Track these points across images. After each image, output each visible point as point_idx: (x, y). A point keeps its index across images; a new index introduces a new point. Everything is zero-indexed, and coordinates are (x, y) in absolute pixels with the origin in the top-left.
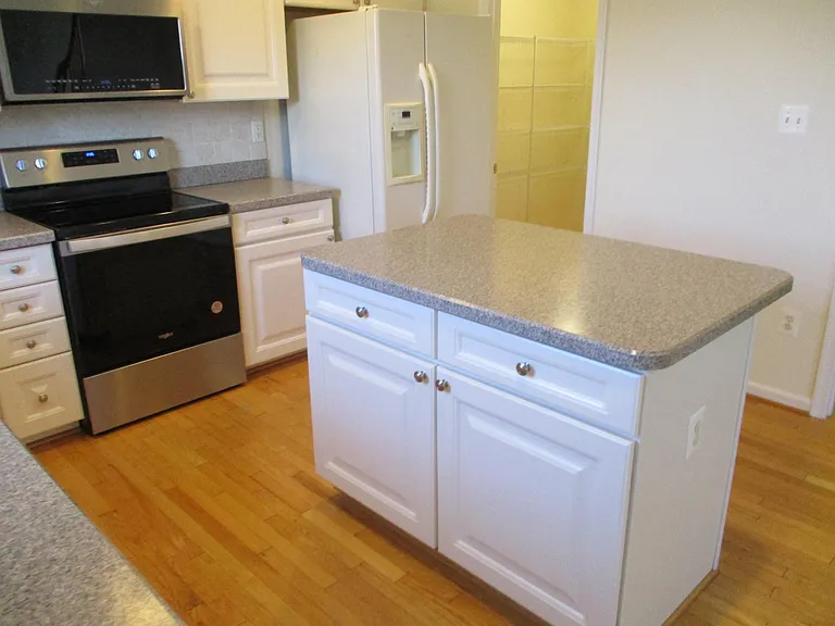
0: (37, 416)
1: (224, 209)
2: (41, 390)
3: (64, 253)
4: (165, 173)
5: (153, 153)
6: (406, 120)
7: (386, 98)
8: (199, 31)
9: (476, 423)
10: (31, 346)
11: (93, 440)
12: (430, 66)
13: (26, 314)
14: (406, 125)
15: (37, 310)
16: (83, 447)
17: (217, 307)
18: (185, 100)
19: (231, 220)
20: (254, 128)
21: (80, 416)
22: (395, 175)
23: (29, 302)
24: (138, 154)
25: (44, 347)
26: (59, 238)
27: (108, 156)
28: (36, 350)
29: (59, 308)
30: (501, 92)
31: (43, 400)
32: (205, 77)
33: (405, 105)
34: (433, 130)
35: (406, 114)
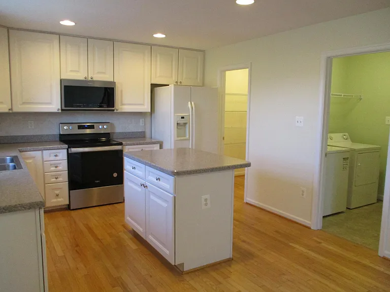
0: (55, 200)
1: (121, 144)
2: (57, 192)
3: (70, 152)
4: (109, 133)
5: (105, 127)
6: (183, 119)
7: (175, 112)
8: (122, 91)
9: (152, 197)
10: (56, 178)
11: (70, 211)
12: (193, 103)
13: (57, 168)
14: (183, 121)
15: (60, 168)
16: (67, 212)
17: (115, 175)
18: (115, 111)
19: (122, 147)
20: (141, 121)
21: (68, 203)
22: (178, 137)
23: (58, 165)
24: (100, 127)
25: (60, 179)
26: (69, 147)
27: (92, 127)
28: (58, 180)
29: (66, 168)
30: (226, 113)
31: (57, 195)
32: (122, 104)
33: (183, 115)
34: (192, 124)
35: (183, 118)
